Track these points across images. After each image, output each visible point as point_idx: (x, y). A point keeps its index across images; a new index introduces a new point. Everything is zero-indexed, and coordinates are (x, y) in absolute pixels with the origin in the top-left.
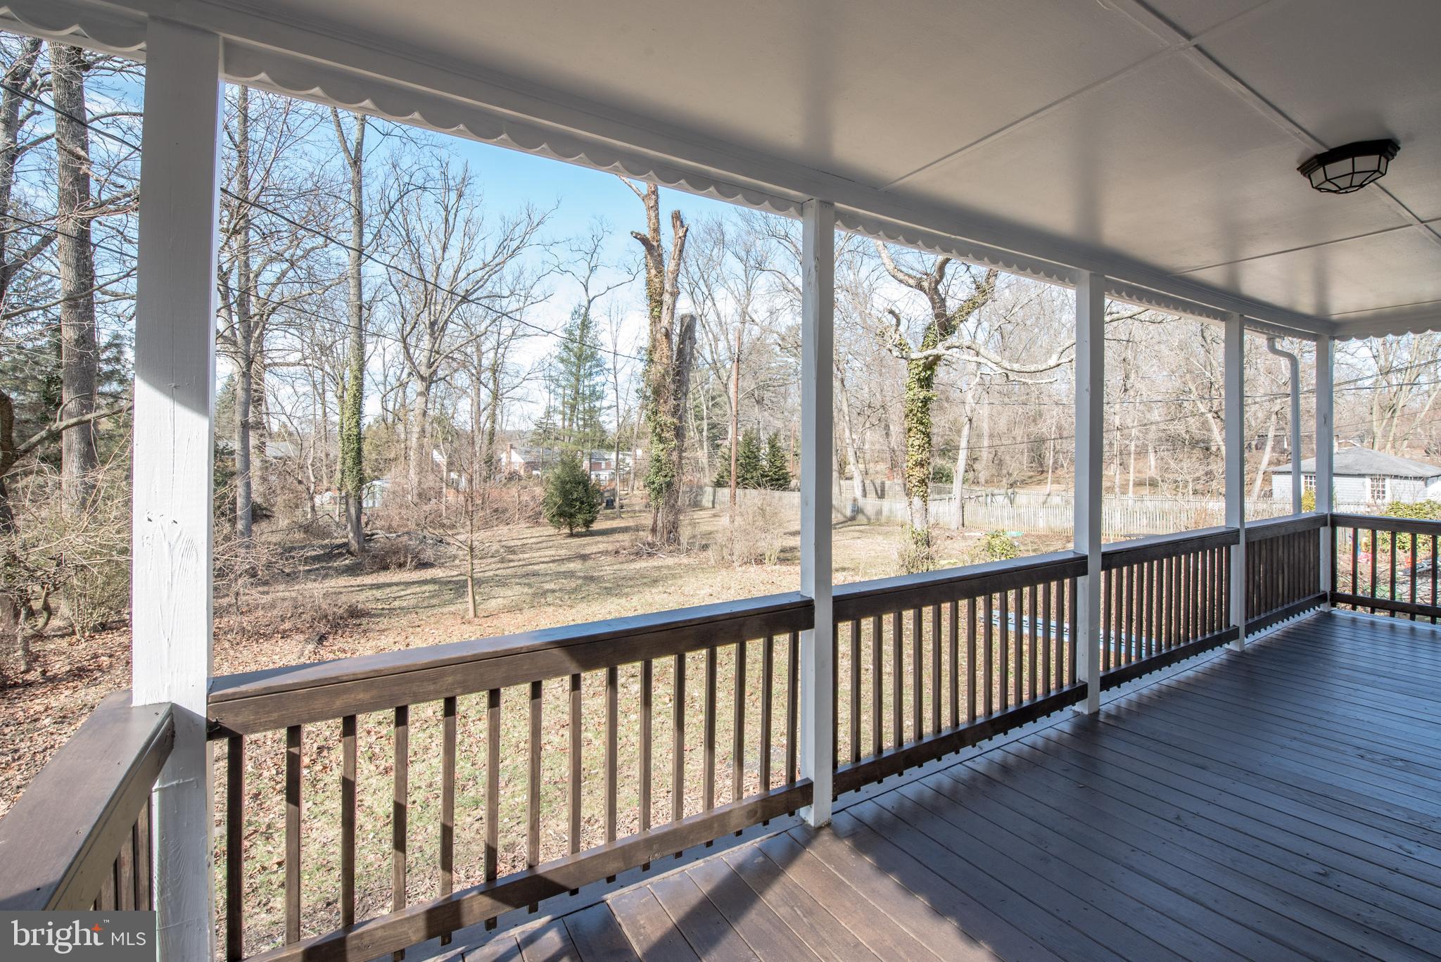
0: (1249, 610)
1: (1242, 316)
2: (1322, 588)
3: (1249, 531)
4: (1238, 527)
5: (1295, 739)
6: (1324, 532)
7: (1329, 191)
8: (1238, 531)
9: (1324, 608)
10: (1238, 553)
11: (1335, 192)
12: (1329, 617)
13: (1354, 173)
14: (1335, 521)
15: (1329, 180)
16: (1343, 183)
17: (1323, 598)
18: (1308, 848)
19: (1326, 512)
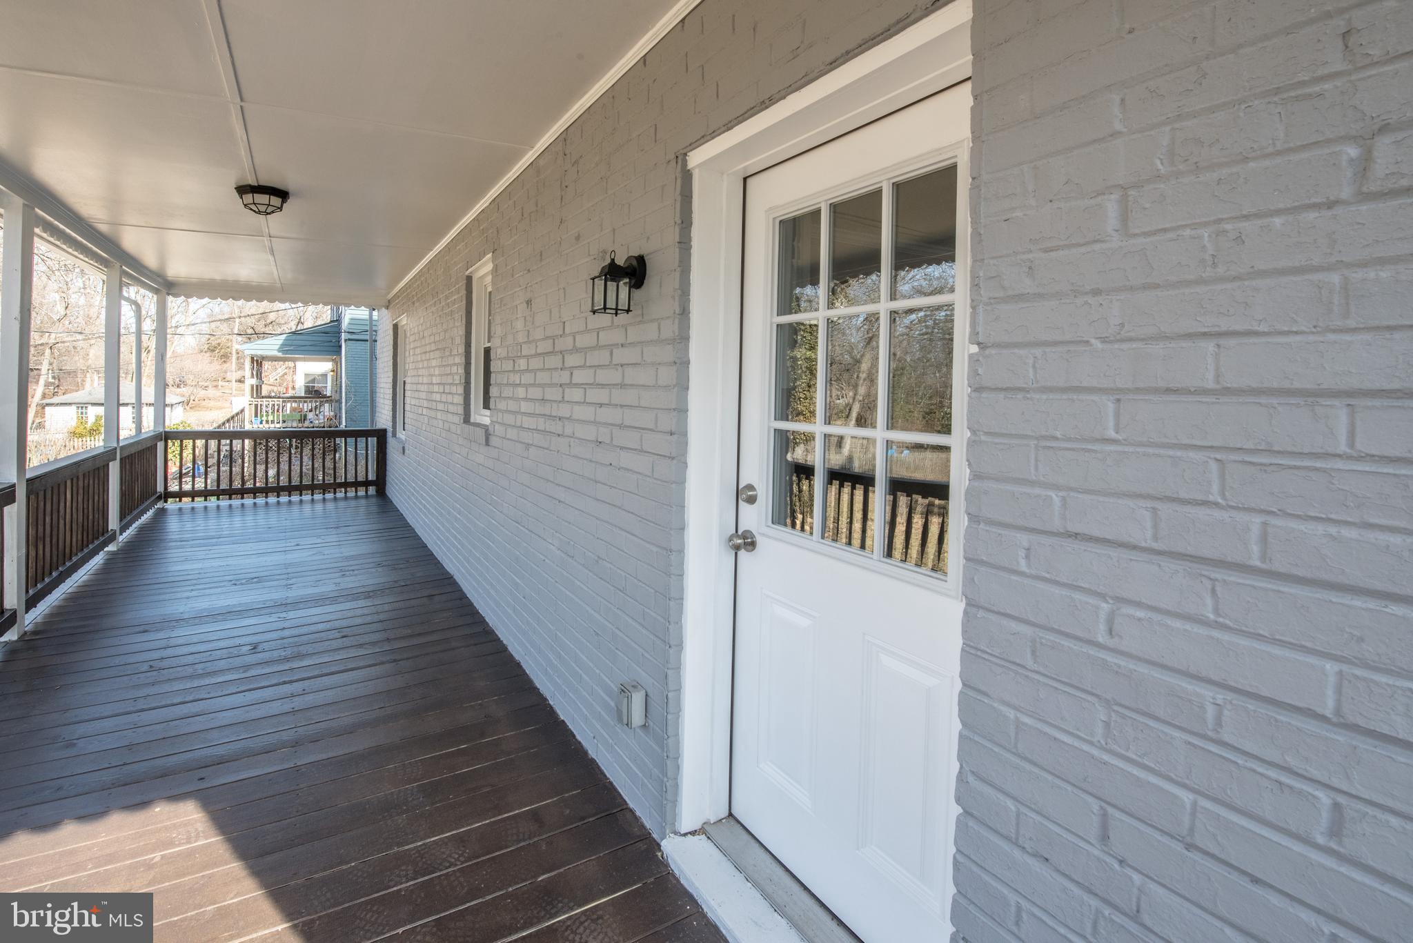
0: (123, 515)
1: (121, 266)
2: (158, 490)
3: (122, 448)
4: (116, 446)
5: (192, 590)
6: (160, 445)
7: (251, 209)
8: (116, 448)
9: (160, 505)
10: (114, 469)
11: (254, 211)
12: (163, 511)
13: (269, 205)
14: (167, 436)
15: (255, 204)
16: (262, 208)
17: (159, 498)
18: (238, 641)
19: (161, 430)
